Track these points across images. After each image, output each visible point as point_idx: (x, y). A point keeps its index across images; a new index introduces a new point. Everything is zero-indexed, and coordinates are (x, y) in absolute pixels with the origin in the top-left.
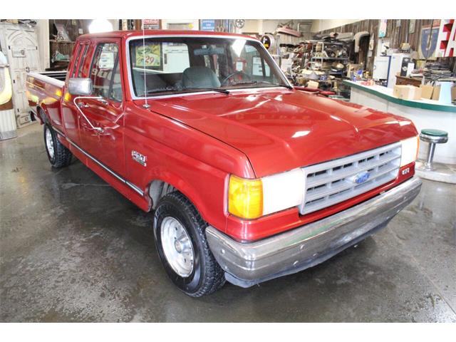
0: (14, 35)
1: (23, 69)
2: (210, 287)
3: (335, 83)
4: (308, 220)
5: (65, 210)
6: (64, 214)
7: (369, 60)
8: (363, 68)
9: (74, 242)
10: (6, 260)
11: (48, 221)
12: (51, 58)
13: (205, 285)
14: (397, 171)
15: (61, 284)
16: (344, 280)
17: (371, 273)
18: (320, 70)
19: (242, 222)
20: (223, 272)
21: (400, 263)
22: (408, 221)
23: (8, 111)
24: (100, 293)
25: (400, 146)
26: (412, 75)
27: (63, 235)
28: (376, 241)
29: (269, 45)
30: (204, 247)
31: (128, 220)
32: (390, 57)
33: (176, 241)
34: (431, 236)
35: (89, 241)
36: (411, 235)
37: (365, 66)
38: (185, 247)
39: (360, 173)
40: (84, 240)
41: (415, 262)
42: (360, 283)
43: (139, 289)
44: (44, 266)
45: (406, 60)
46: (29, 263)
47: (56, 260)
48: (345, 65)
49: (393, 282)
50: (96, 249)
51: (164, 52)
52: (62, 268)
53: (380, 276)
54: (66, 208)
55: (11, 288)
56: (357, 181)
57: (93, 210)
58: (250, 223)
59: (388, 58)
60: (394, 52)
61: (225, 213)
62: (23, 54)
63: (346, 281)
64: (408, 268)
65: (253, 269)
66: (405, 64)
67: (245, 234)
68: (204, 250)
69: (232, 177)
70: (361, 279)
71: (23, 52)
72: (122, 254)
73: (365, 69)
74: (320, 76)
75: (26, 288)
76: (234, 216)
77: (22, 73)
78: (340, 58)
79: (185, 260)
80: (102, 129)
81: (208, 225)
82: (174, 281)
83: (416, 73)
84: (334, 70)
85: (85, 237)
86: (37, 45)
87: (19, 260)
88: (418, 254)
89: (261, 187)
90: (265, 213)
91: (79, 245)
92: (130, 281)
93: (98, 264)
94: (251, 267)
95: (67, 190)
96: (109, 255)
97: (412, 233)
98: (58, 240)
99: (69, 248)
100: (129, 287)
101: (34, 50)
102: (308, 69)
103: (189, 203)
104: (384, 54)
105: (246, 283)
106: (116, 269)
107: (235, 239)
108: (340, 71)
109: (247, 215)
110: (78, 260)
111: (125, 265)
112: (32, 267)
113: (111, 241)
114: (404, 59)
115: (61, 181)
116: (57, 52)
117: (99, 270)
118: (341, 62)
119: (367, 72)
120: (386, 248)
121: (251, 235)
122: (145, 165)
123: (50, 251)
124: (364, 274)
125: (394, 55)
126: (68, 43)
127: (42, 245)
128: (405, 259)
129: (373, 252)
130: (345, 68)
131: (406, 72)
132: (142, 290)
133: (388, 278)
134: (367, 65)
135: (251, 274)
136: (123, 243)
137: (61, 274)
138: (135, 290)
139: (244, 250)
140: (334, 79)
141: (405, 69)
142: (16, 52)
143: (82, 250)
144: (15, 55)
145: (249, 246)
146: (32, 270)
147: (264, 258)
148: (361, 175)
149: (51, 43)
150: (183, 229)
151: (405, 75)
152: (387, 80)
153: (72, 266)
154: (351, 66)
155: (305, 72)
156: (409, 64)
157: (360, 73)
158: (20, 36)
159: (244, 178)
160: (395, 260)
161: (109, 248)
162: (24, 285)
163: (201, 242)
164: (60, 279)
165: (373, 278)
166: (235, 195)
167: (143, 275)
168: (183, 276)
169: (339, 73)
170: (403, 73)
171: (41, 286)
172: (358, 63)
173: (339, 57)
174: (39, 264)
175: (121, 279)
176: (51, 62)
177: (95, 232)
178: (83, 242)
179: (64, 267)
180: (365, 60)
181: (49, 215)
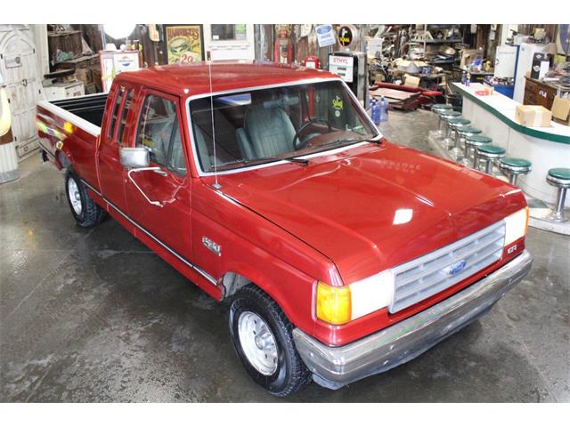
0: (6, 38)
1: (19, 83)
2: (296, 386)
3: (444, 78)
4: (398, 318)
5: (109, 290)
6: (110, 295)
7: (490, 45)
8: (482, 56)
9: (130, 332)
10: (60, 357)
11: (94, 305)
12: (51, 59)
13: (291, 385)
14: (501, 251)
15: (129, 384)
16: (441, 373)
17: (473, 364)
18: (421, 60)
19: (330, 327)
20: (310, 373)
21: (507, 351)
22: (523, 295)
23: (7, 145)
24: (174, 395)
25: (504, 225)
26: (546, 79)
27: (115, 323)
28: (482, 323)
29: (351, 40)
30: (289, 347)
31: (187, 302)
32: (519, 47)
33: (256, 337)
34: (549, 315)
35: (148, 330)
36: (525, 315)
37: (486, 52)
38: (267, 344)
39: (454, 263)
40: (142, 329)
41: (524, 350)
42: (459, 376)
43: (216, 389)
44: (104, 363)
45: (539, 57)
46: (86, 361)
47: (116, 356)
48: (457, 50)
49: (497, 374)
50: (159, 340)
51: (206, 49)
52: (124, 366)
53: (482, 368)
54: (111, 286)
55: (75, 390)
56: (452, 273)
57: (145, 289)
58: (338, 328)
59: (516, 48)
60: (523, 41)
61: (314, 318)
62: (18, 62)
63: (444, 373)
64: (516, 356)
65: (343, 373)
66: (536, 62)
67: (333, 339)
68: (290, 350)
69: (320, 284)
70: (460, 372)
71: (18, 60)
72: (190, 346)
73: (485, 57)
74: (422, 68)
75: (91, 390)
76: (323, 321)
77: (18, 88)
78: (449, 41)
79: (266, 356)
80: (161, 203)
81: (295, 327)
82: (255, 380)
83: (550, 76)
84: (442, 57)
85: (143, 326)
86: (33, 46)
87: (74, 356)
88: (530, 339)
89: (349, 294)
90: (353, 318)
91: (137, 335)
92: (204, 379)
93: (164, 359)
94: (340, 371)
95: (105, 260)
96: (175, 347)
97: (527, 311)
98: (112, 330)
99: (127, 340)
100: (205, 387)
101: (30, 54)
102: (404, 58)
103: (272, 299)
104: (511, 43)
105: (335, 385)
106: (187, 365)
107: (324, 343)
108: (450, 59)
109: (335, 321)
110: (141, 355)
111: (195, 360)
112: (91, 365)
113: (174, 330)
114: (536, 54)
115: (96, 247)
116: (58, 51)
117: (167, 366)
118: (452, 45)
119: (488, 62)
120: (493, 332)
121: (339, 341)
122: (220, 255)
123: (105, 344)
124: (465, 365)
125: (523, 45)
126: (71, 35)
127: (96, 338)
128: (515, 346)
129: (477, 338)
130: (457, 55)
131: (538, 72)
132: (219, 389)
133: (492, 370)
134: (489, 51)
135: (340, 378)
136: (188, 332)
137: (125, 372)
138: (212, 390)
139: (332, 354)
140: (441, 72)
141: (536, 68)
142: (11, 61)
143: (142, 343)
144: (9, 65)
145: (338, 351)
146: (92, 368)
147: (353, 362)
148: (455, 266)
149: (50, 38)
150: (262, 323)
151: (537, 77)
152: (515, 78)
153: (136, 363)
154: (465, 54)
155: (400, 62)
156: (543, 63)
157: (478, 64)
158: (14, 38)
159: (331, 285)
160: (501, 347)
161: (174, 339)
162: (88, 387)
163: (286, 341)
164: (125, 379)
165: (474, 370)
166: (322, 300)
167: (218, 371)
168: (265, 374)
169: (448, 61)
170: (535, 74)
171: (107, 387)
172: (475, 48)
173: (448, 38)
174: (98, 361)
175: (194, 377)
176: (50, 64)
177: (153, 318)
178: (141, 332)
179: (127, 363)
180: (486, 45)
181: (92, 297)
